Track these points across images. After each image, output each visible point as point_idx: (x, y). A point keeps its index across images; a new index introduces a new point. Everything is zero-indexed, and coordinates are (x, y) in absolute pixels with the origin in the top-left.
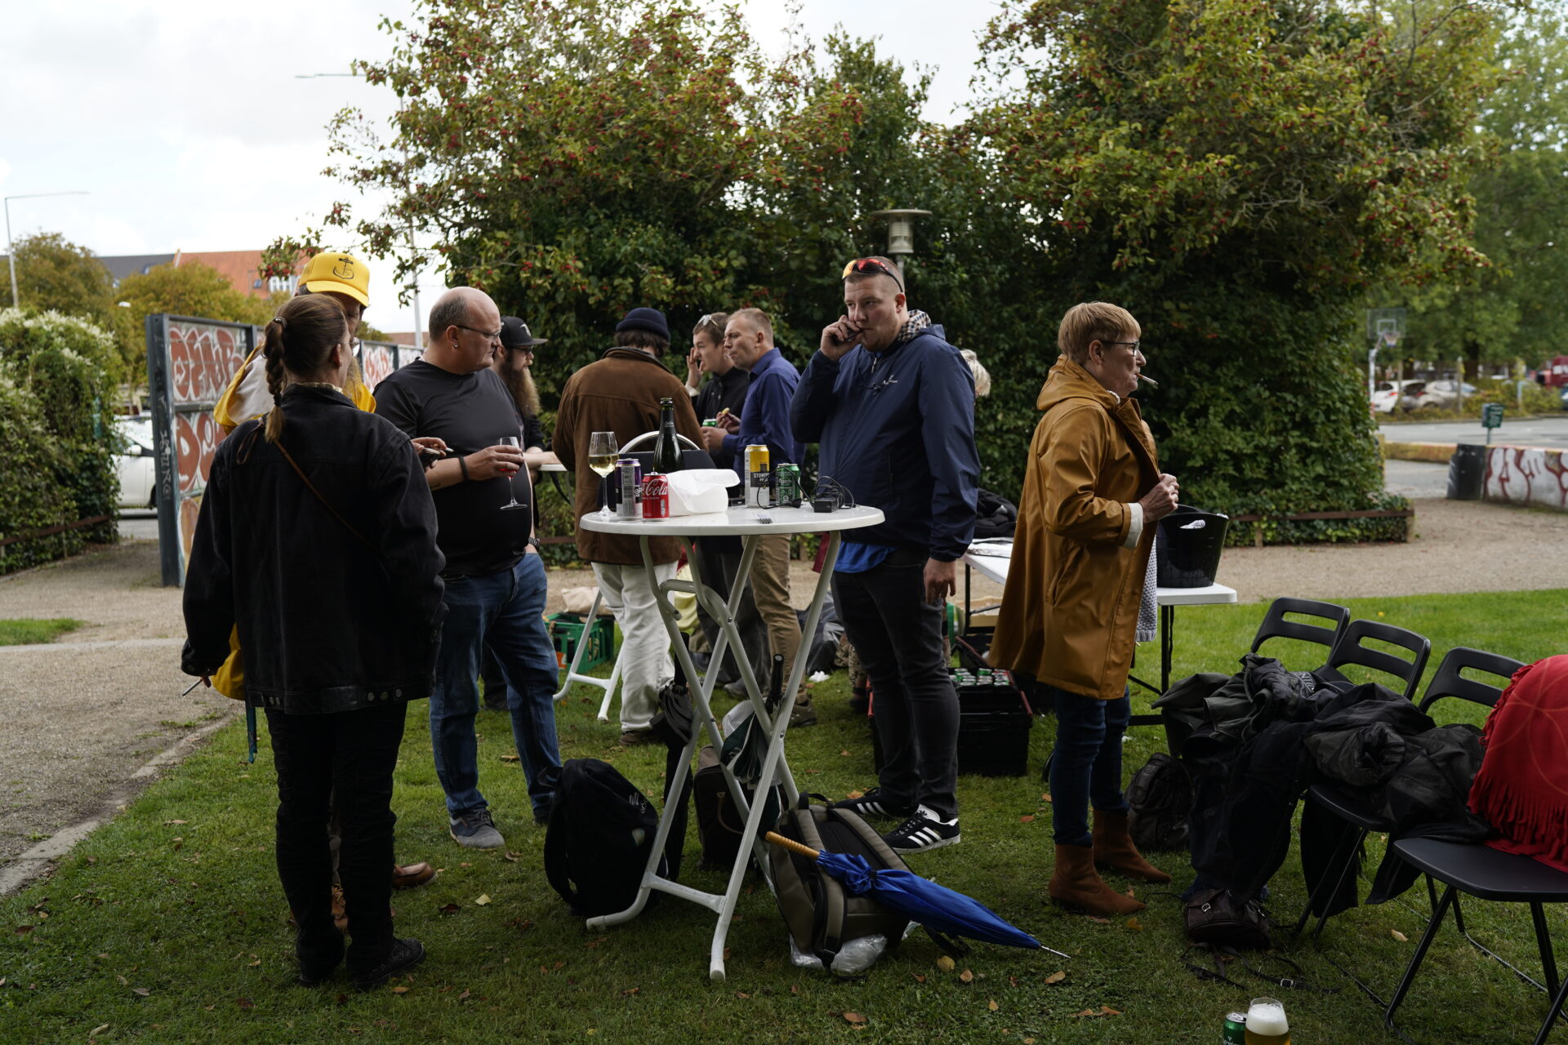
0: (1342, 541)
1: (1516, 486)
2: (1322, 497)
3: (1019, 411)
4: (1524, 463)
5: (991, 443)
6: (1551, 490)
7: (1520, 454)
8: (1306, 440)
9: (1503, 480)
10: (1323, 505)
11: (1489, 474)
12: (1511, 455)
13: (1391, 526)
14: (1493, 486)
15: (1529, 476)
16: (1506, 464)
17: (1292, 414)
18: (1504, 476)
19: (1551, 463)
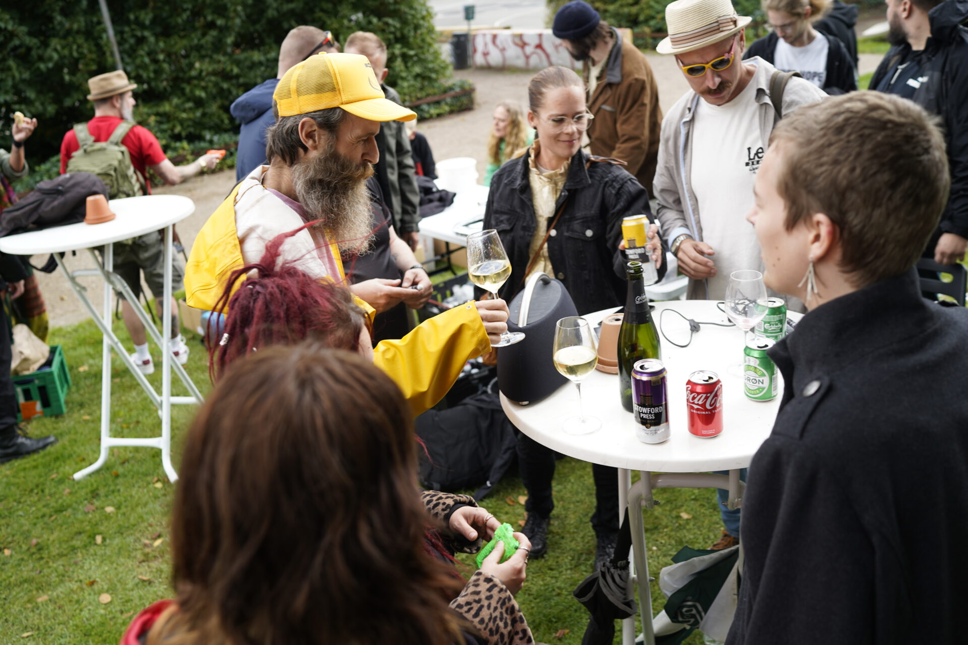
0: (439, 116)
1: (495, 58)
2: (422, 89)
3: (211, 57)
4: (498, 42)
5: (196, 86)
6: (518, 57)
7: (495, 37)
8: (405, 50)
9: (486, 54)
10: (424, 94)
11: (475, 51)
12: (489, 39)
13: (465, 100)
14: (479, 59)
15: (503, 50)
16: (486, 45)
17: (393, 33)
18: (486, 51)
19: (517, 40)
